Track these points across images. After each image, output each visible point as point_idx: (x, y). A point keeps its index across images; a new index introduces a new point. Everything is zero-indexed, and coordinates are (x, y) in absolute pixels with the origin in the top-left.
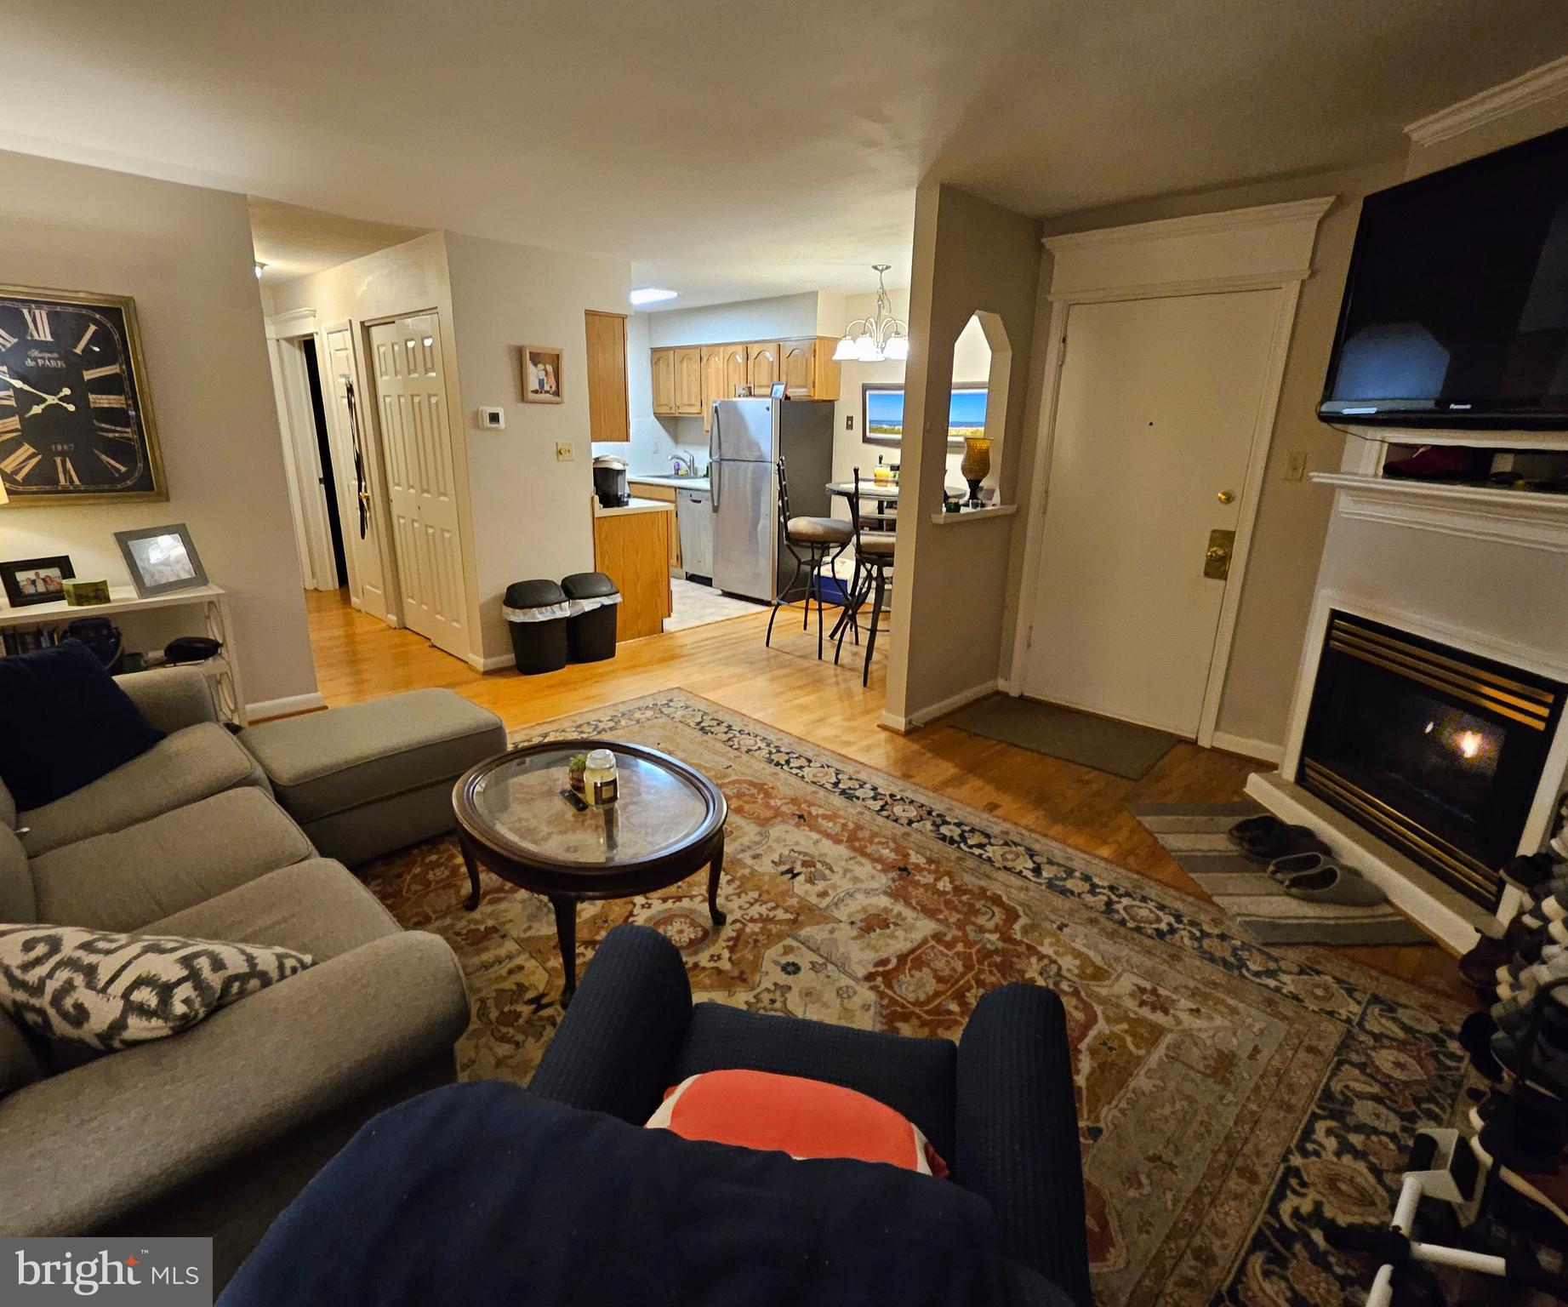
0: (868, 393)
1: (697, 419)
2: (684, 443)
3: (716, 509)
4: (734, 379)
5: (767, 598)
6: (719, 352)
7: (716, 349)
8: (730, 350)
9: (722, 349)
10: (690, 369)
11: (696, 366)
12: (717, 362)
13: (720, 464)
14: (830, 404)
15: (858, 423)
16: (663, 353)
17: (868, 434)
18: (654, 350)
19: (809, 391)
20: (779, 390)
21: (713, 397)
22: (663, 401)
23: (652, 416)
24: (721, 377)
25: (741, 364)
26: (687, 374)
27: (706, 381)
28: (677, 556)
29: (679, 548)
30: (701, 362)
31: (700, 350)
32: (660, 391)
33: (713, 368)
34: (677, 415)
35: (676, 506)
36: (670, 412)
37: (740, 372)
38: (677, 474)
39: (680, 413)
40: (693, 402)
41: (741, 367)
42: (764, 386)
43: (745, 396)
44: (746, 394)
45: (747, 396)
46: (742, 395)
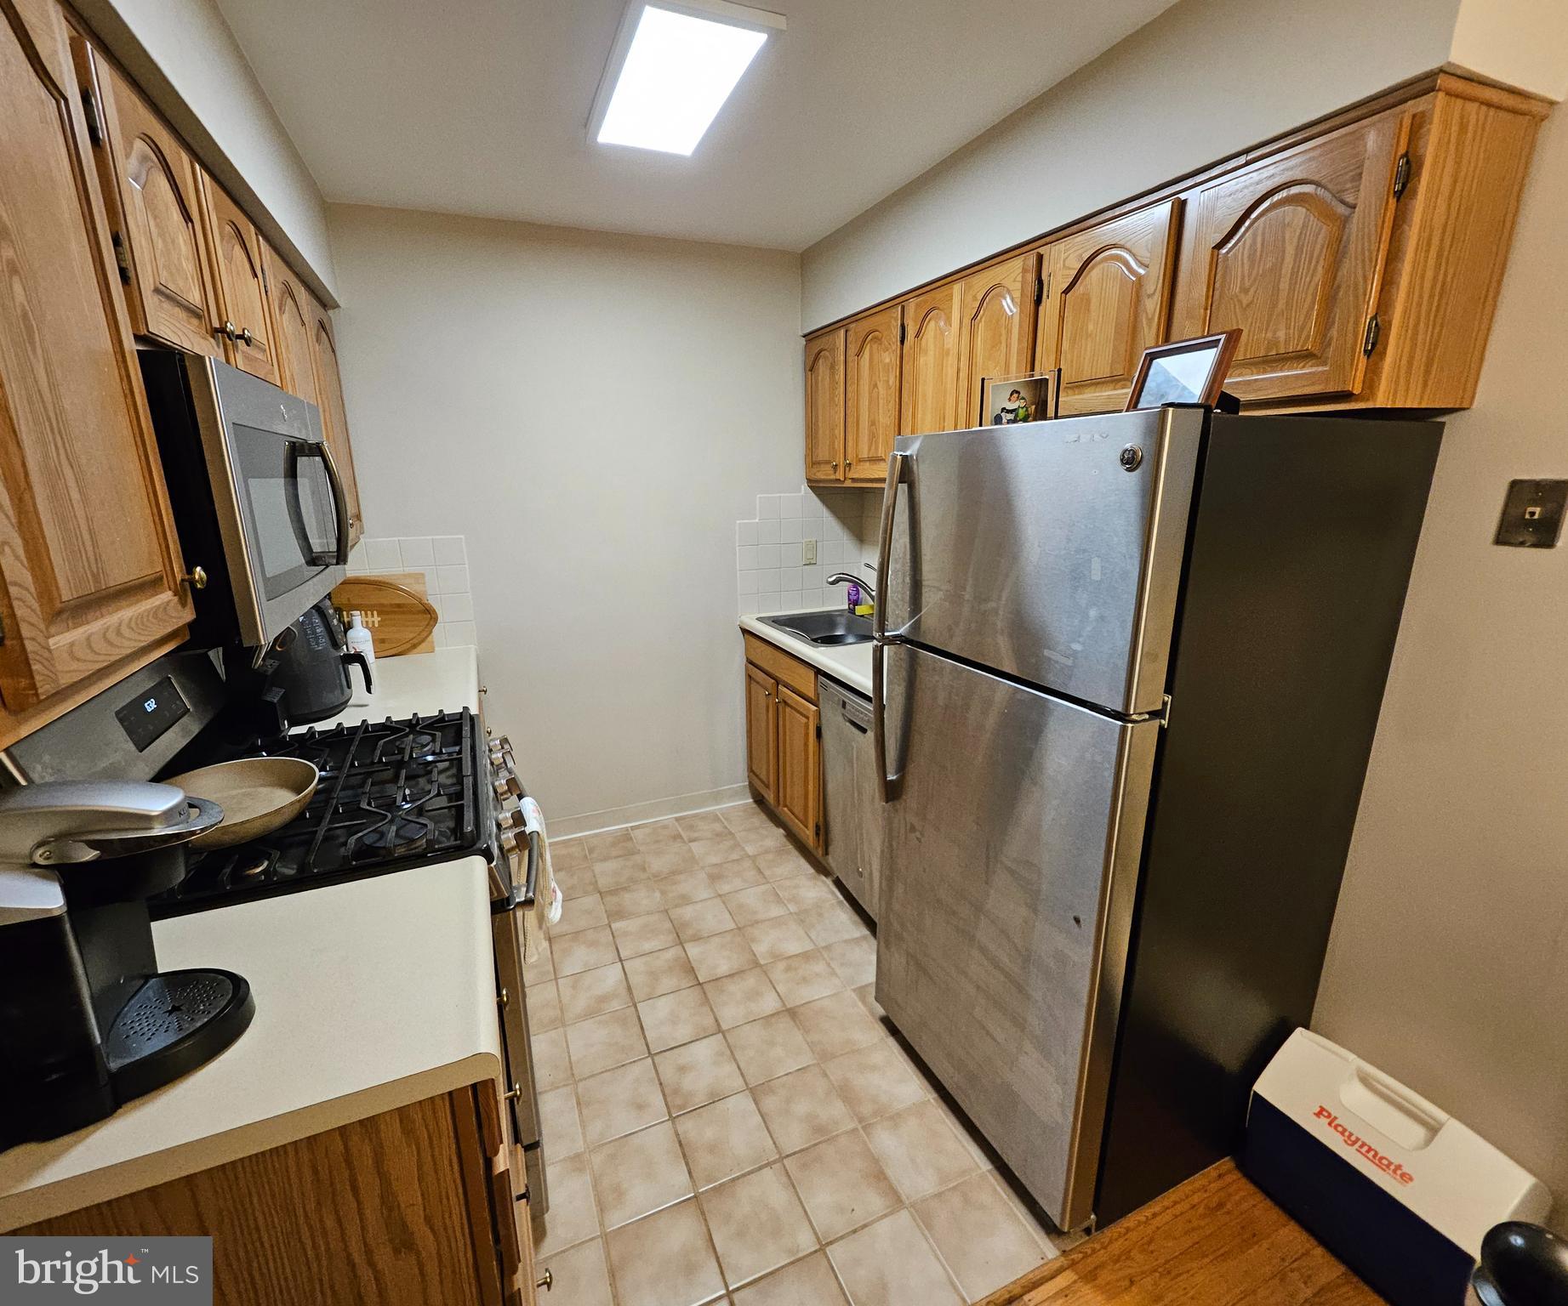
3: (890, 792)
5: (1055, 1211)
6: (951, 298)
7: (940, 296)
8: (982, 282)
9: (958, 288)
10: (874, 370)
11: (890, 357)
12: (945, 332)
13: (912, 656)
18: (809, 338)
19: (1344, 371)
20: (1182, 373)
22: (823, 453)
23: (804, 487)
24: (951, 372)
25: (1016, 319)
26: (870, 382)
27: (914, 393)
28: (817, 827)
29: (821, 808)
30: (902, 342)
31: (903, 308)
32: (817, 433)
33: (931, 353)
34: (848, 484)
35: (819, 713)
36: (833, 477)
37: (1008, 346)
38: (852, 611)
39: (854, 480)
40: (881, 453)
41: (1015, 331)
42: (1096, 383)
43: (1014, 421)
44: (1021, 413)
45: (1025, 420)
46: (1006, 417)
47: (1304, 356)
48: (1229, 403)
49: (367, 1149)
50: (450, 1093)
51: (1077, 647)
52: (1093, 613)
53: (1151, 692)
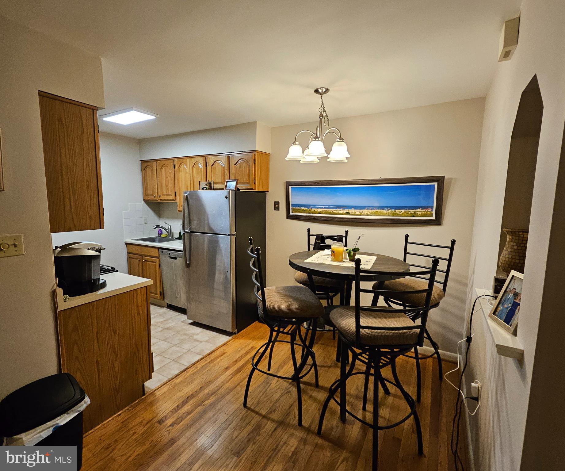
0: (290, 187)
1: (173, 203)
2: (164, 217)
3: (188, 266)
4: (197, 179)
5: (230, 329)
6: (187, 161)
7: (184, 160)
8: (194, 160)
9: (188, 160)
10: (166, 173)
11: (171, 171)
12: (186, 168)
13: (190, 235)
14: (263, 194)
15: (283, 206)
16: (148, 164)
17: (291, 213)
18: (143, 162)
19: (252, 185)
20: (232, 185)
21: (183, 190)
22: (150, 192)
23: (143, 202)
24: (188, 177)
25: (202, 169)
26: (165, 176)
27: (178, 180)
28: (161, 293)
29: (162, 287)
30: (174, 168)
31: (174, 161)
32: (147, 186)
33: (183, 172)
34: (159, 201)
35: (160, 260)
36: (154, 199)
37: (201, 174)
38: (160, 236)
39: (161, 200)
40: (170, 193)
41: (202, 171)
42: (219, 183)
43: (206, 189)
44: (207, 188)
45: (208, 189)
46: (204, 189)
47: (247, 183)
48: (238, 190)
49: (136, 295)
50: (146, 286)
51: (222, 226)
52: (224, 220)
53: (233, 232)
